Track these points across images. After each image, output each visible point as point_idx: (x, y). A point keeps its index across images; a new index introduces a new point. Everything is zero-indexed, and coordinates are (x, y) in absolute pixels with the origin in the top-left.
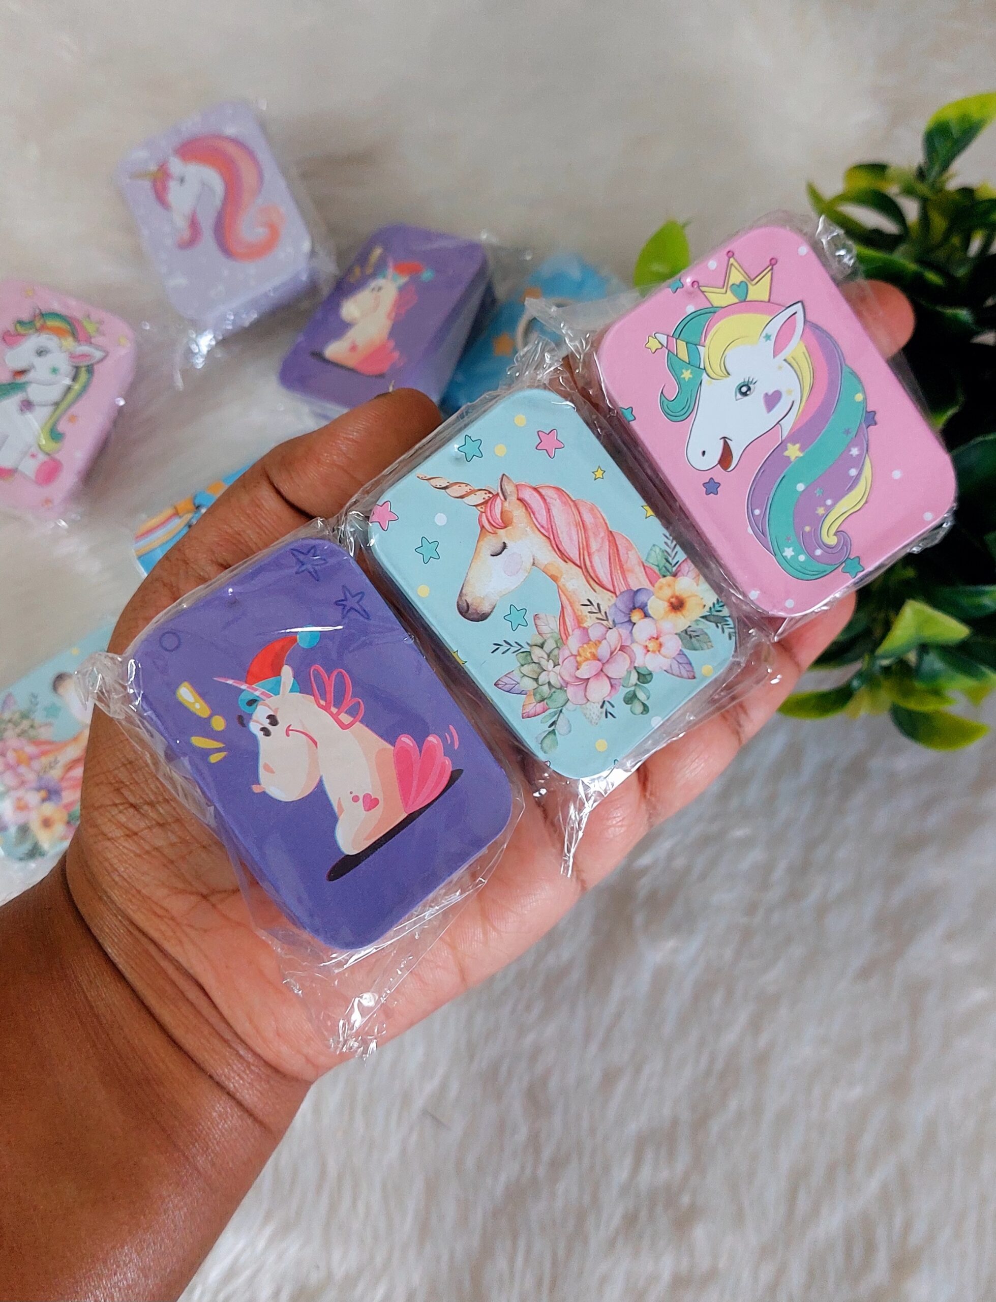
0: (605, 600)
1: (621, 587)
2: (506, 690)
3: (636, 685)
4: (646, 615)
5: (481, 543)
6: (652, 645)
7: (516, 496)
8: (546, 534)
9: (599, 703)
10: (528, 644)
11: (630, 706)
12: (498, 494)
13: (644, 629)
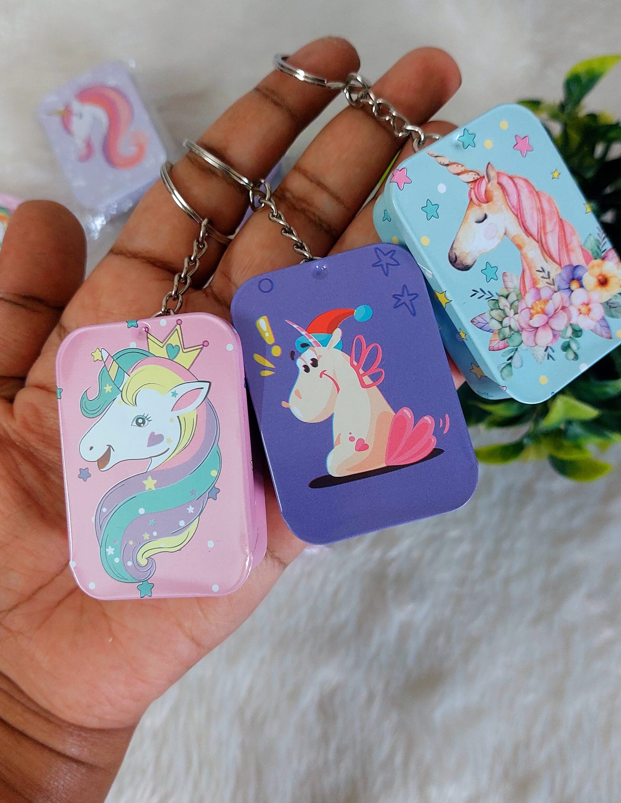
0: (554, 270)
1: (566, 262)
2: (479, 326)
3: (570, 337)
4: (581, 286)
5: (469, 212)
6: (584, 309)
7: (496, 181)
8: (516, 213)
9: (544, 348)
10: (497, 294)
11: (565, 353)
12: (484, 177)
13: (579, 296)
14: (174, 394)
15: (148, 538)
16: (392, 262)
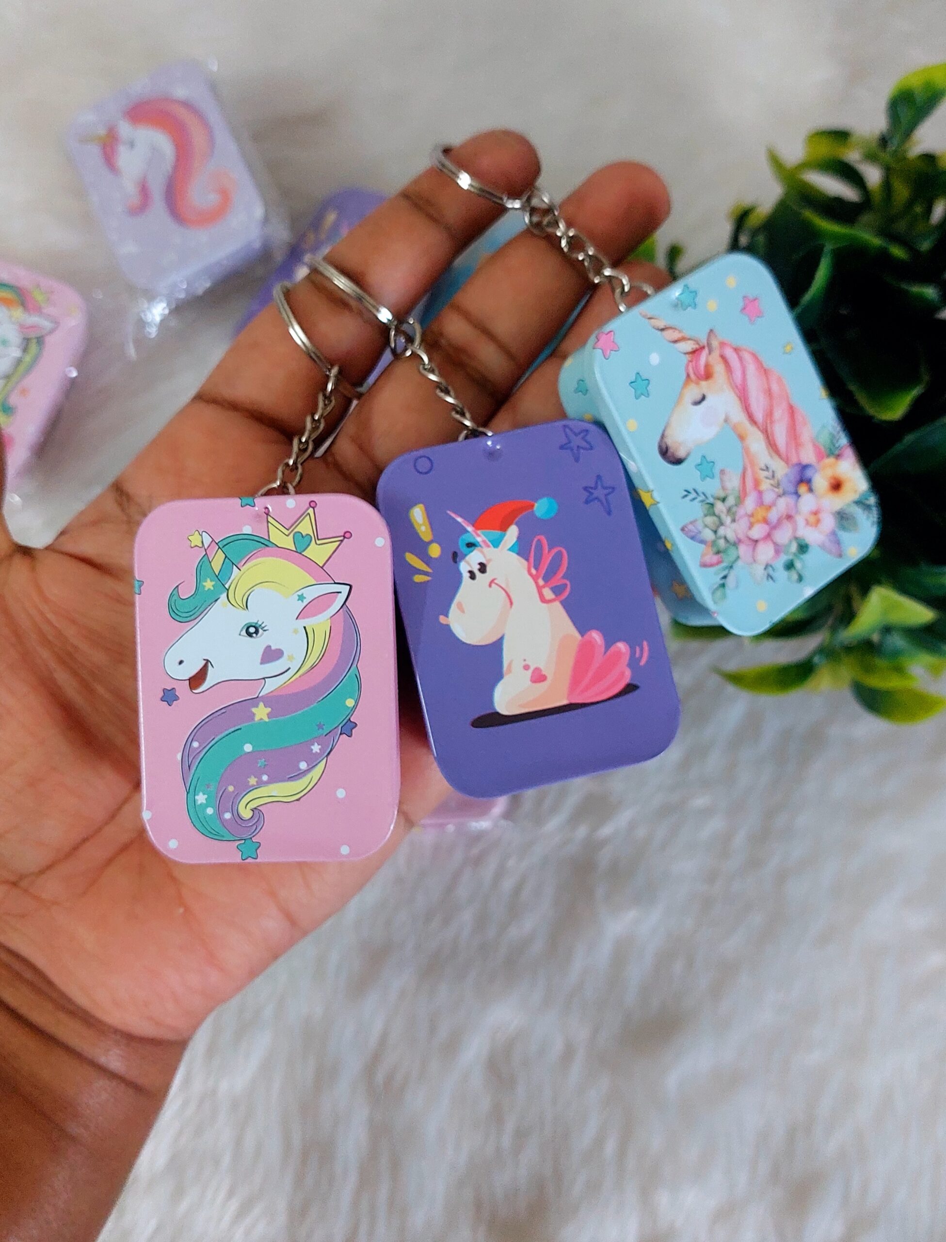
0: (780, 469)
1: (794, 460)
2: (689, 536)
3: (795, 554)
4: (811, 490)
5: (685, 390)
6: (812, 519)
7: (719, 352)
9: (763, 566)
10: (712, 496)
11: (787, 573)
12: (704, 347)
13: (807, 502)
14: (301, 598)
15: (255, 784)
16: (584, 444)
